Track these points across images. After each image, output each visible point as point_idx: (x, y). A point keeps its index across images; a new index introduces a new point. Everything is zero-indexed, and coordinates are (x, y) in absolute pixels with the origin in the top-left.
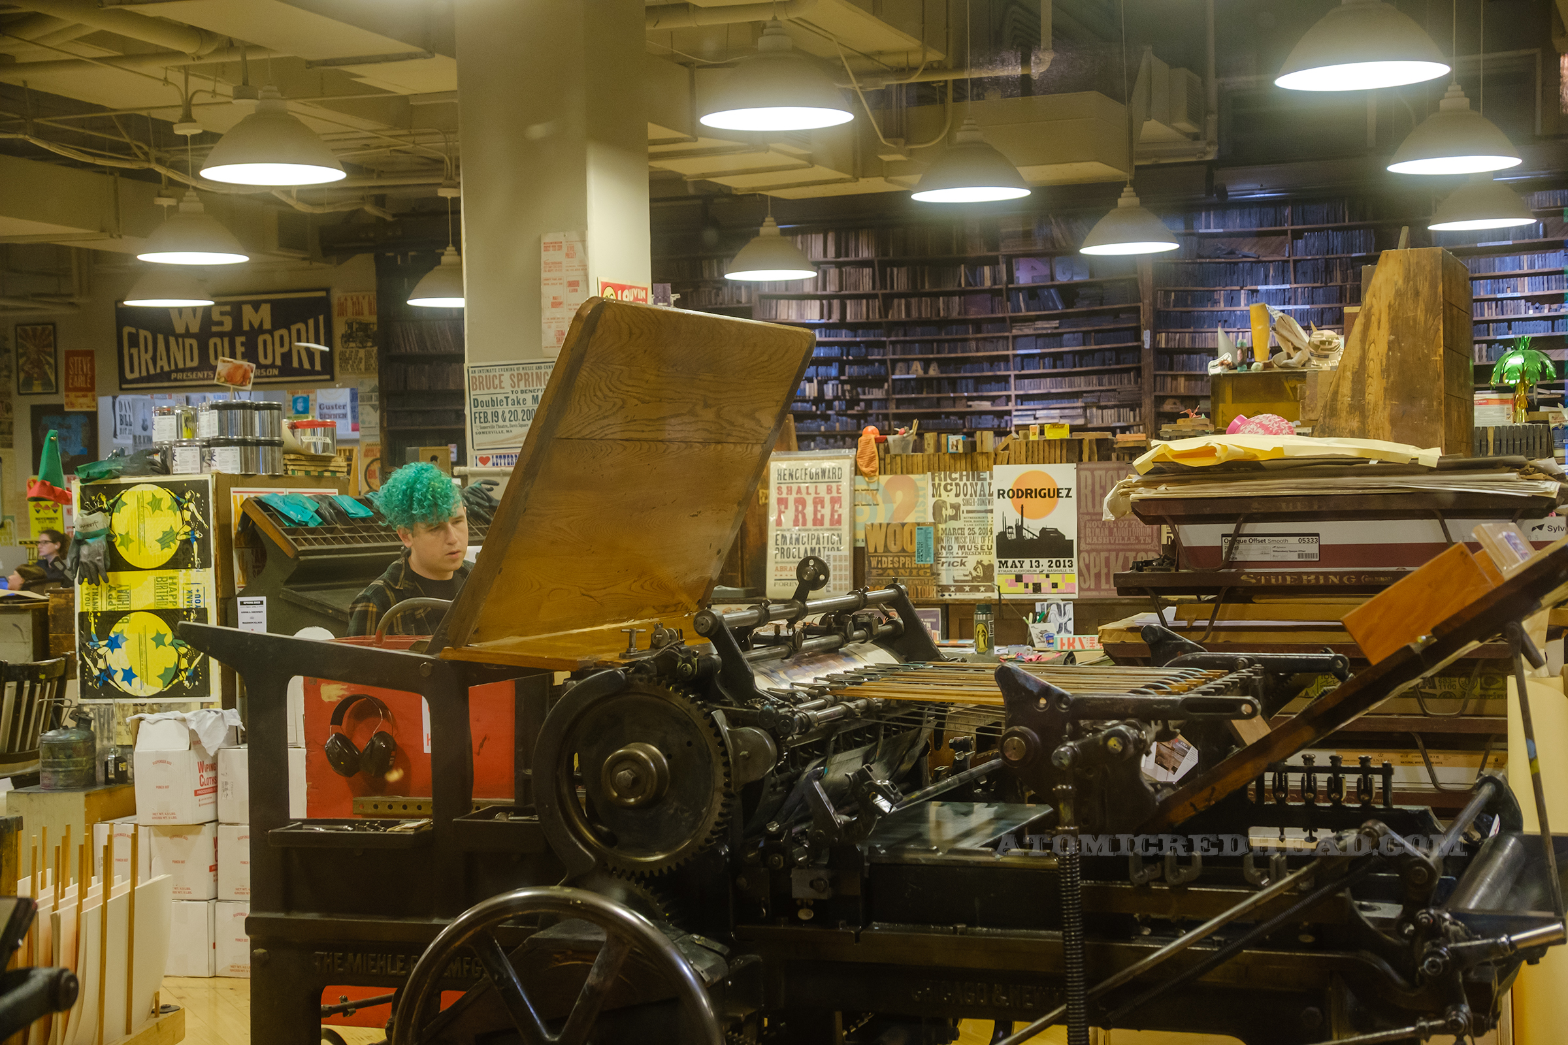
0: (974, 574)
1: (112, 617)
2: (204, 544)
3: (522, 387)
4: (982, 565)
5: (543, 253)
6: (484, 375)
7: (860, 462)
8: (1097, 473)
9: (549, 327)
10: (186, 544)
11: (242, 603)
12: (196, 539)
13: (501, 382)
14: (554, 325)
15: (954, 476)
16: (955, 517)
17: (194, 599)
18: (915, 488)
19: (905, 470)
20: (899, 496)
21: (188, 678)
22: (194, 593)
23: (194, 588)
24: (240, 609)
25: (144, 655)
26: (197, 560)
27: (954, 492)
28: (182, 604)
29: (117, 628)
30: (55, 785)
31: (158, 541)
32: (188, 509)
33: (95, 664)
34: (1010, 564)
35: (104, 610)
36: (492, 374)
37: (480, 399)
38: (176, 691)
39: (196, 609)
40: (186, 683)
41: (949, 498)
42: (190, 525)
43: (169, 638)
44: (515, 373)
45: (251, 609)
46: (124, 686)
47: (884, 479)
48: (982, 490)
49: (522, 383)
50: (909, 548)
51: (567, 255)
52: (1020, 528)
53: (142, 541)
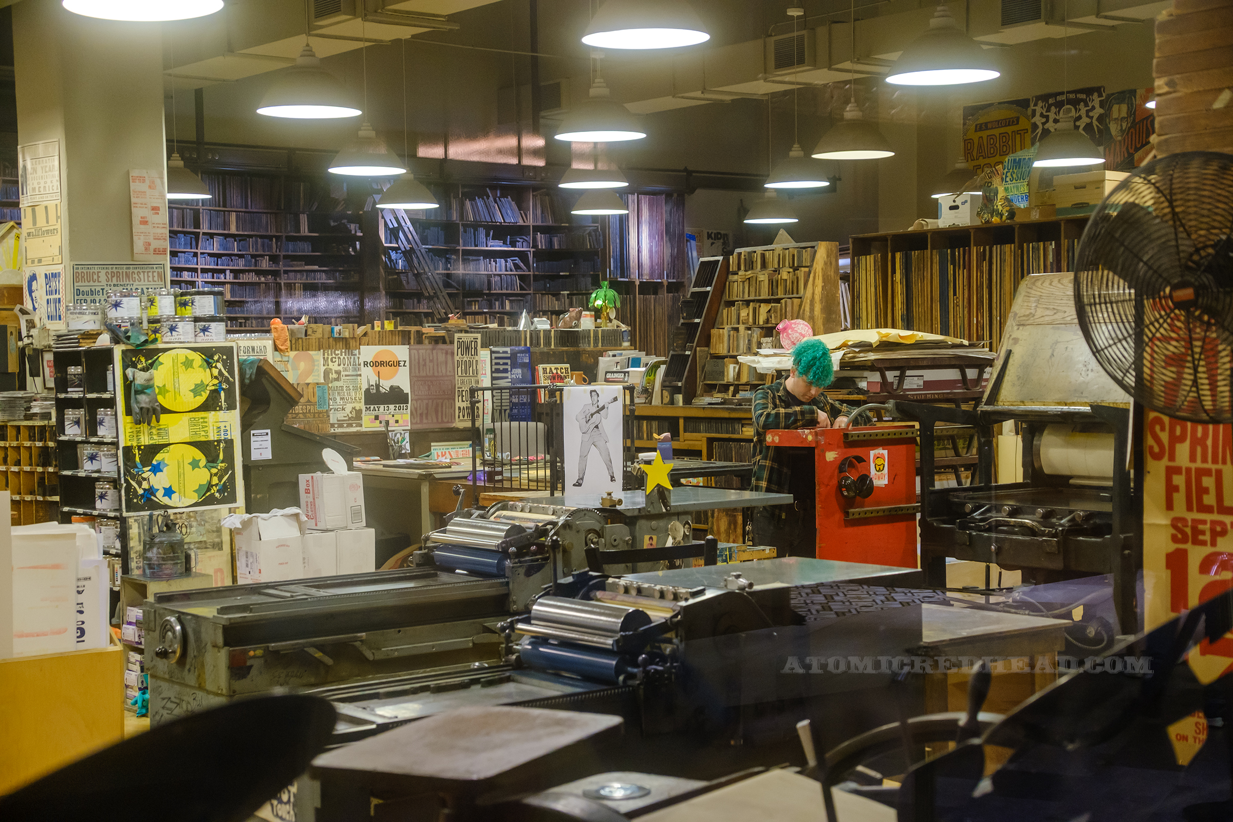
0: (350, 415)
1: (155, 449)
2: (230, 393)
3: (115, 282)
4: (356, 410)
5: (131, 184)
6: (85, 271)
7: (278, 342)
8: (420, 351)
9: (139, 239)
10: (215, 393)
11: (253, 435)
12: (223, 389)
13: (98, 277)
14: (142, 237)
15: (337, 352)
16: (337, 379)
17: (222, 433)
18: (313, 360)
19: (304, 348)
20: (302, 365)
21: (218, 491)
22: (222, 428)
23: (222, 425)
24: (253, 439)
25: (182, 476)
26: (224, 405)
27: (337, 362)
28: (212, 436)
29: (159, 457)
30: (176, 573)
31: (191, 391)
32: (216, 367)
33: (140, 485)
34: (372, 409)
35: (147, 444)
36: (91, 271)
37: (81, 289)
38: (209, 500)
39: (225, 440)
40: (217, 495)
41: (334, 367)
42: (218, 379)
43: (203, 461)
44: (110, 271)
45: (260, 438)
46: (165, 501)
47: (292, 354)
48: (354, 361)
49: (114, 279)
50: (312, 400)
51: (150, 187)
52: (378, 386)
53: (177, 391)
